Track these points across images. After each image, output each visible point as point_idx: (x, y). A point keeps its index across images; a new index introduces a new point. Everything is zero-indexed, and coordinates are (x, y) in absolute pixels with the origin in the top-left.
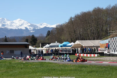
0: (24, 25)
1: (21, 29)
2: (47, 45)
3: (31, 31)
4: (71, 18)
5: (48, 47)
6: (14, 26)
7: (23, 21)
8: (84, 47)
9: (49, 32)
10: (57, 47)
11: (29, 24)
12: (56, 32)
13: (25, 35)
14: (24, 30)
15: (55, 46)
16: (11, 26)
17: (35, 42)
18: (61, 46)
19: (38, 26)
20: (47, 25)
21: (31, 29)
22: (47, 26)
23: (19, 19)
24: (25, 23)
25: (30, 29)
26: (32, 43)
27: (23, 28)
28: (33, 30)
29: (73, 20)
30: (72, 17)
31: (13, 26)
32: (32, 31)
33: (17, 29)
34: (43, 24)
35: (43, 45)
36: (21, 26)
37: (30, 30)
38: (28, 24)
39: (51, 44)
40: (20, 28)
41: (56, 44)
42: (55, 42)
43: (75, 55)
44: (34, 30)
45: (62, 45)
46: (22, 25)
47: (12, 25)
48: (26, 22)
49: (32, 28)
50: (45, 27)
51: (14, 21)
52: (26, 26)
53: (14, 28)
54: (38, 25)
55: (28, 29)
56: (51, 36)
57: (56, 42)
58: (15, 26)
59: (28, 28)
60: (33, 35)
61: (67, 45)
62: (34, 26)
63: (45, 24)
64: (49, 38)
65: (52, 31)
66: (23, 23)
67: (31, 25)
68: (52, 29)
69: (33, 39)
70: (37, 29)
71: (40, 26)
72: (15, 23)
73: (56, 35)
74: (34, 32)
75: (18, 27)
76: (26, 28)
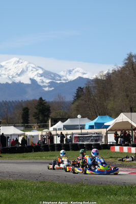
0: (28, 73)
3: (45, 87)
4: (130, 57)
5: (60, 129)
6: (4, 76)
7: (26, 63)
9: (80, 90)
10: (81, 129)
11: (41, 72)
12: (96, 91)
14: (28, 85)
15: (78, 125)
17: (45, 116)
18: (91, 127)
19: (63, 76)
20: (84, 74)
21: (45, 84)
22: (85, 76)
23: (15, 59)
24: (30, 68)
25: (43, 82)
26: (38, 118)
27: (25, 80)
28: (49, 86)
29: (134, 60)
30: (133, 54)
32: (46, 89)
33: (10, 82)
34: (74, 71)
35: (55, 122)
36: (19, 75)
37: (41, 84)
38: (37, 70)
39: (68, 122)
40: (18, 80)
41: (79, 120)
44: (52, 84)
45: (92, 123)
46: (23, 72)
48: (33, 66)
49: (48, 81)
50: (80, 77)
51: (3, 64)
52: (33, 75)
53: (3, 80)
54: (62, 73)
55: (37, 82)
56: (82, 100)
57: (79, 116)
58: (6, 76)
59: (38, 79)
60: (41, 98)
61: (105, 124)
62: (52, 75)
63: (78, 71)
64: (78, 106)
65: (86, 87)
66: (25, 68)
67: (46, 74)
68: (87, 84)
69: (41, 108)
70: (59, 82)
71: (67, 76)
72: (6, 69)
73: (96, 98)
74: (53, 90)
75: (14, 79)
76: (33, 80)
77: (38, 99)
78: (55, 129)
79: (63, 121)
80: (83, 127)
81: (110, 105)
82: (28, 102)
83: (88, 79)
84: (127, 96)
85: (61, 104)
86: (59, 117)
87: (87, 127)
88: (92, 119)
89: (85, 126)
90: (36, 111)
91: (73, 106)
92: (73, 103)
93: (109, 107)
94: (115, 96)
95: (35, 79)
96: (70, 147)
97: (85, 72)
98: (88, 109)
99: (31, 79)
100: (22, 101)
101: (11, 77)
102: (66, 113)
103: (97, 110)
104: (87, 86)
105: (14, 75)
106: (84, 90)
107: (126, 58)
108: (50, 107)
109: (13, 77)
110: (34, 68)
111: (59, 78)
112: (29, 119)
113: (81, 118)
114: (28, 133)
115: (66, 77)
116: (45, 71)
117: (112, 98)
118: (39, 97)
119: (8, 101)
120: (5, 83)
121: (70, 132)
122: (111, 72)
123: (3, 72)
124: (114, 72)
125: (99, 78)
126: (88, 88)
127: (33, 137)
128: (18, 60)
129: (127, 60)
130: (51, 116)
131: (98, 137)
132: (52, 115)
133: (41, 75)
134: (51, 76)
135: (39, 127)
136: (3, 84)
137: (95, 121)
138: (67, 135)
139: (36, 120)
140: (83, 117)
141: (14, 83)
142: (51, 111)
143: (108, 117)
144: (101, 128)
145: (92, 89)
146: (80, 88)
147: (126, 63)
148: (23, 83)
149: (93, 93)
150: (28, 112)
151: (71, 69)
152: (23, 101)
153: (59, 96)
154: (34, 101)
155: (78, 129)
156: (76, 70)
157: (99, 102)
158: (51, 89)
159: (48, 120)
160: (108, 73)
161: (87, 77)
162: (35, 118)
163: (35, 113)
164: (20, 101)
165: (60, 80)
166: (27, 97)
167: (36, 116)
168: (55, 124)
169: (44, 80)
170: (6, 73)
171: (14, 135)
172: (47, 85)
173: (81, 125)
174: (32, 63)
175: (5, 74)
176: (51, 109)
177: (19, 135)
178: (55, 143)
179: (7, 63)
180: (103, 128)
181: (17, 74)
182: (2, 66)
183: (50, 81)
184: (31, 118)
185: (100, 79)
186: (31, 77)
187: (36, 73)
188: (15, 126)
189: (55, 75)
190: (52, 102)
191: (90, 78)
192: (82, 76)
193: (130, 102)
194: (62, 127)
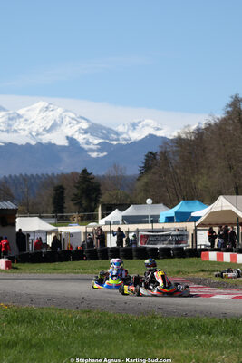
0: (62, 128)
1: (50, 146)
2: (116, 215)
3: (92, 151)
5: (116, 223)
6: (22, 133)
7: (59, 110)
9: (151, 156)
10: (152, 222)
11: (85, 125)
12: (177, 158)
13: (69, 167)
14: (63, 148)
15: (147, 216)
16: (8, 131)
17: (92, 200)
18: (170, 220)
19: (123, 133)
20: (158, 129)
21: (91, 146)
23: (41, 104)
24: (68, 119)
25: (88, 143)
27: (58, 139)
28: (100, 150)
31: (16, 131)
32: (94, 155)
33: (33, 143)
34: (140, 125)
35: (108, 210)
36: (49, 131)
37: (86, 147)
38: (79, 122)
39: (130, 211)
40: (46, 139)
41: (149, 208)
44: (102, 147)
45: (171, 212)
46: (54, 126)
47: (14, 127)
48: (74, 116)
49: (97, 141)
50: (151, 137)
51: (21, 112)
52: (71, 130)
53: (21, 138)
54: (120, 129)
55: (78, 142)
56: (155, 173)
57: (149, 201)
58: (27, 132)
59: (80, 138)
61: (193, 215)
62: (105, 132)
63: (147, 125)
64: (147, 183)
65: (161, 152)
66: (57, 120)
67: (94, 129)
68: (162, 147)
69: (85, 186)
70: (115, 143)
71: (130, 132)
72: (26, 120)
73: (178, 171)
74: (105, 156)
75: (40, 137)
76: (71, 140)
77: (79, 171)
78: (109, 223)
79: (122, 210)
80: (155, 220)
81: (201, 182)
82: (64, 177)
83: (164, 139)
84: (231, 167)
85: (118, 181)
86: (115, 202)
87: (162, 219)
88: (170, 205)
89: (159, 218)
90: (76, 191)
91: (139, 185)
92: (138, 180)
93: (199, 186)
94: (209, 168)
95: (75, 137)
96: (134, 254)
97: (160, 127)
98: (164, 189)
99: (68, 138)
100: (53, 174)
101: (34, 134)
102: (127, 196)
103: (178, 191)
104: (164, 149)
105: (41, 130)
106: (157, 157)
107: (229, 103)
108: (99, 186)
109: (38, 135)
110: (73, 119)
111: (115, 137)
112: (65, 205)
113: (153, 204)
114: (63, 229)
115: (127, 134)
116: (93, 124)
117: (204, 171)
118: (83, 169)
119: (29, 174)
120: (24, 144)
121: (133, 227)
122: (203, 127)
123: (22, 126)
124: (209, 128)
125: (184, 136)
126: (164, 154)
127: (71, 235)
128: (47, 105)
129: (230, 106)
130: (101, 200)
131: (182, 236)
132: (104, 198)
133: (86, 132)
134: (101, 133)
135: (82, 218)
136: (22, 146)
137: (176, 209)
138: (128, 232)
139: (77, 207)
140: (155, 202)
141: (39, 144)
142: (102, 192)
143: (197, 202)
144: (186, 222)
145: (172, 156)
146: (151, 153)
147: (228, 112)
148: (54, 145)
149: (173, 161)
150: (62, 193)
151: (136, 121)
152: (56, 174)
153: (115, 166)
154: (74, 174)
155: (146, 222)
156: (144, 123)
157: (183, 177)
158: (102, 155)
159: (96, 207)
160: (198, 129)
161: (163, 135)
162: (75, 204)
163: (76, 195)
164: (50, 174)
165: (118, 140)
166: (61, 168)
167: (77, 200)
168: (107, 215)
169: (90, 140)
170: (27, 128)
171: (39, 231)
172: (94, 147)
173: (151, 216)
174: (70, 111)
175: (24, 130)
176: (101, 188)
177: (48, 233)
178: (109, 245)
179: (28, 110)
180: (190, 221)
181: (45, 129)
182: (19, 116)
183: (100, 141)
184: (68, 204)
185: (184, 139)
186: (69, 135)
187: (77, 127)
188: (40, 217)
189: (110, 131)
190: (104, 176)
191: (169, 137)
192: (154, 134)
193: (235, 177)
194: (120, 219)
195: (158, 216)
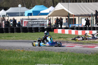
2: (3, 12)
5: (4, 16)
8: (72, 16)
10: (21, 16)
15: (19, 13)
39: (11, 10)
41: (20, 8)
42: (17, 6)
43: (53, 31)
45: (31, 11)
57: (20, 6)
61: (41, 12)
87: (26, 14)
113: (22, 7)
121: (11, 18)
144: (37, 15)
155: (18, 16)
173: (21, 13)
180: (39, 15)
194: (5, 14)
195: (24, 13)
